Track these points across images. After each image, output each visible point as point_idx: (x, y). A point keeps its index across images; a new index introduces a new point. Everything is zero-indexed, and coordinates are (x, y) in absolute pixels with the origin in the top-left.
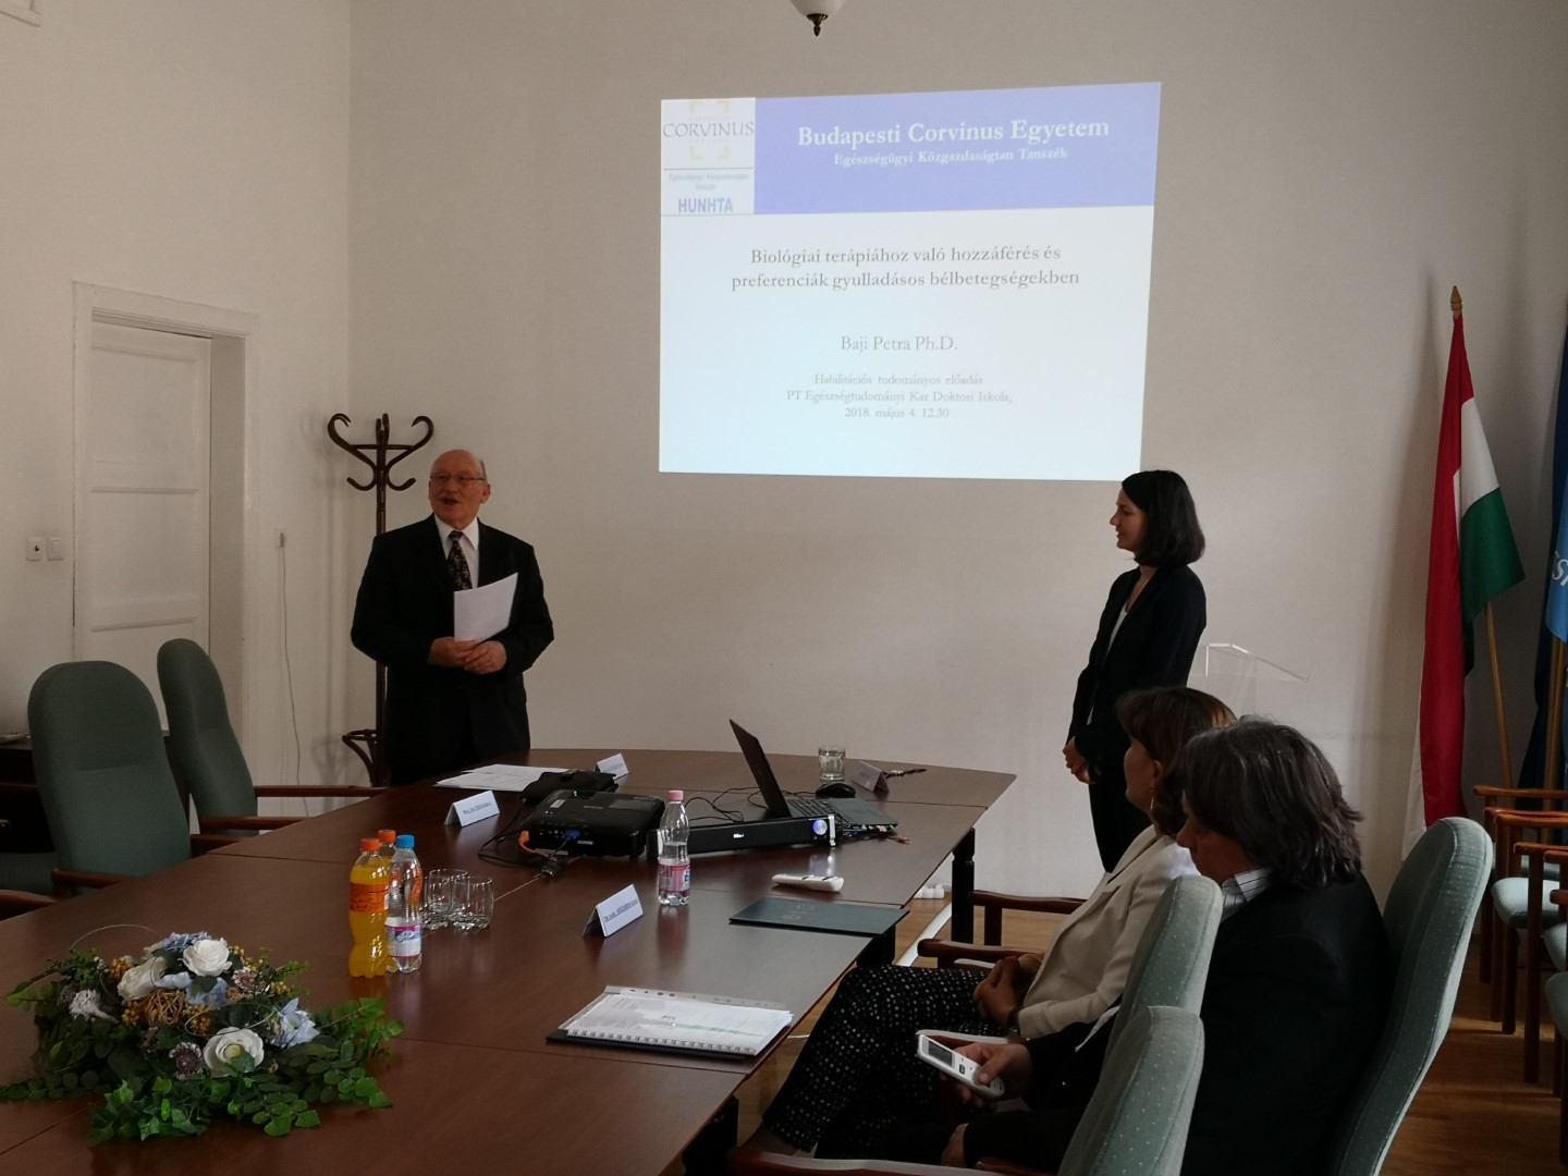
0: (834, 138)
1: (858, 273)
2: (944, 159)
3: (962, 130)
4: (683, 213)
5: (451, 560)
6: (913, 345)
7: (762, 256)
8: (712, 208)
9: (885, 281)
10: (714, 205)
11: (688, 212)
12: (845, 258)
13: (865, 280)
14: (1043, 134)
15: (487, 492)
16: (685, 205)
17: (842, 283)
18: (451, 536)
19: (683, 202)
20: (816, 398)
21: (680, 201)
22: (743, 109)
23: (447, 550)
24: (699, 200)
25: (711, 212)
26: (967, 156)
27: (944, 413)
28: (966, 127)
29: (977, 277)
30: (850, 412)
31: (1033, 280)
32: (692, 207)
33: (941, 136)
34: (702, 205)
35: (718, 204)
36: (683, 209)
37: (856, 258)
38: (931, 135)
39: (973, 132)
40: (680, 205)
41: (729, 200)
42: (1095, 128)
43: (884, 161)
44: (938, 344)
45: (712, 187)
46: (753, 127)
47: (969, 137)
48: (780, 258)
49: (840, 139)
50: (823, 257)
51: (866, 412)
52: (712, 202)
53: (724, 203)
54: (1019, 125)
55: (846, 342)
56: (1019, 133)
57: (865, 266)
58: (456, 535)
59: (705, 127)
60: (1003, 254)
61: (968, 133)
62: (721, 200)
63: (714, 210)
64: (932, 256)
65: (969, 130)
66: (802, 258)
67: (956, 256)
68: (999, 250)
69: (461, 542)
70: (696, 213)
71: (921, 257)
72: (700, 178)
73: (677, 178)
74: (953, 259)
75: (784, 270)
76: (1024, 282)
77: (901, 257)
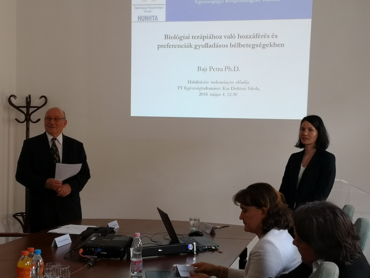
1: (203, 43)
2: (235, 1)
4: (139, 21)
5: (52, 149)
6: (224, 70)
7: (168, 37)
8: (150, 19)
9: (214, 46)
11: (141, 21)
12: (199, 38)
13: (206, 46)
15: (65, 124)
16: (140, 18)
17: (198, 47)
18: (52, 140)
19: (139, 17)
20: (189, 89)
21: (138, 16)
23: (51, 145)
24: (145, 16)
25: (150, 21)
26: (243, 1)
27: (235, 94)
29: (247, 45)
30: (201, 94)
31: (268, 46)
32: (143, 19)
34: (147, 18)
35: (152, 18)
37: (203, 38)
40: (138, 18)
41: (156, 16)
43: (213, 2)
44: (233, 69)
45: (150, 11)
48: (175, 38)
50: (190, 37)
51: (207, 94)
52: (150, 17)
53: (155, 18)
55: (199, 69)
57: (206, 41)
58: (54, 139)
60: (257, 36)
62: (153, 16)
64: (231, 37)
66: (183, 38)
67: (239, 37)
68: (255, 35)
69: (56, 142)
70: (144, 21)
71: (227, 37)
72: (146, 8)
73: (137, 8)
74: (238, 38)
75: (177, 42)
76: (264, 46)
77: (219, 37)
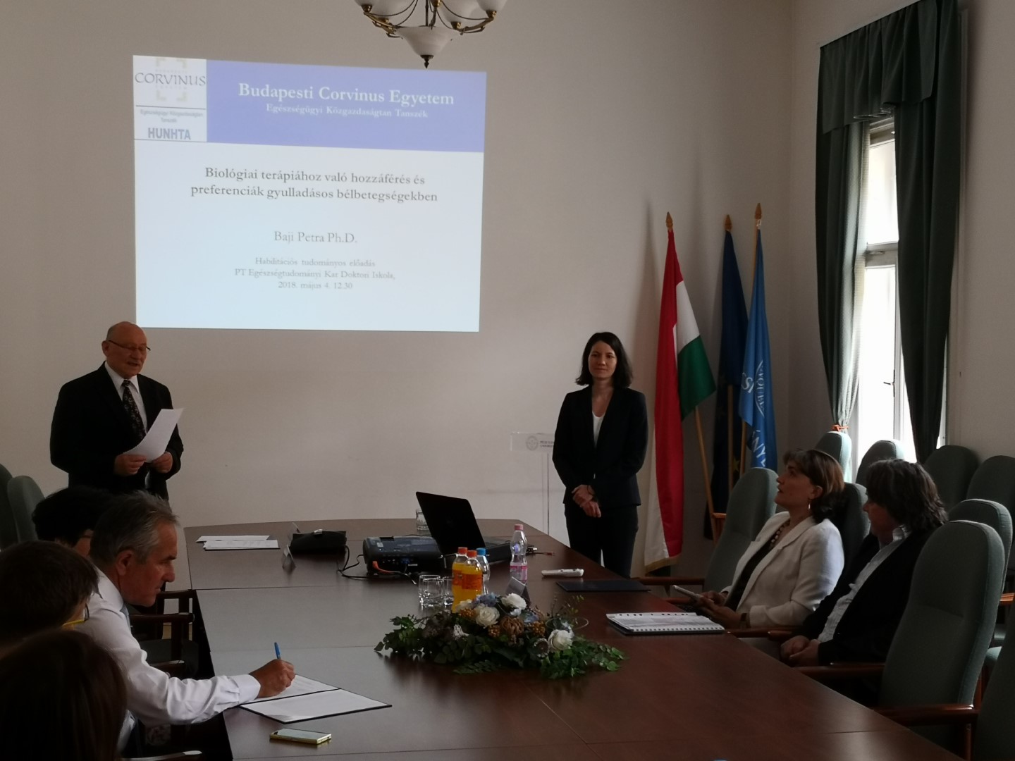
0: (265, 92)
1: (285, 187)
2: (344, 113)
3: (357, 94)
4: (152, 138)
6: (326, 238)
7: (213, 172)
8: (174, 136)
9: (305, 194)
10: (176, 134)
11: (156, 138)
12: (276, 176)
13: (291, 192)
14: (411, 100)
16: (153, 133)
17: (274, 194)
18: (123, 385)
19: (151, 130)
20: (257, 274)
21: (149, 129)
22: (197, 67)
23: (121, 394)
24: (165, 130)
25: (174, 139)
26: (360, 112)
27: (348, 286)
28: (359, 92)
29: (369, 194)
30: (282, 285)
31: (407, 198)
32: (159, 135)
33: (342, 96)
34: (167, 134)
35: (179, 133)
36: (151, 135)
37: (284, 177)
38: (335, 96)
39: (364, 96)
40: (150, 133)
41: (187, 131)
42: (445, 100)
43: (302, 111)
44: (343, 238)
45: (174, 121)
46: (205, 80)
47: (361, 99)
48: (227, 174)
49: (270, 93)
50: (259, 176)
51: (294, 284)
52: (174, 131)
53: (184, 134)
54: (395, 93)
55: (277, 235)
56: (395, 99)
57: (290, 183)
58: (126, 384)
59: (168, 78)
60: (386, 179)
61: (361, 96)
62: (181, 131)
63: (176, 138)
64: (338, 178)
65: (361, 94)
66: (244, 175)
67: (355, 179)
68: (384, 177)
70: (162, 138)
71: (330, 179)
72: (165, 114)
73: (146, 113)
74: (353, 181)
75: (231, 183)
76: (401, 198)
77: (316, 178)
